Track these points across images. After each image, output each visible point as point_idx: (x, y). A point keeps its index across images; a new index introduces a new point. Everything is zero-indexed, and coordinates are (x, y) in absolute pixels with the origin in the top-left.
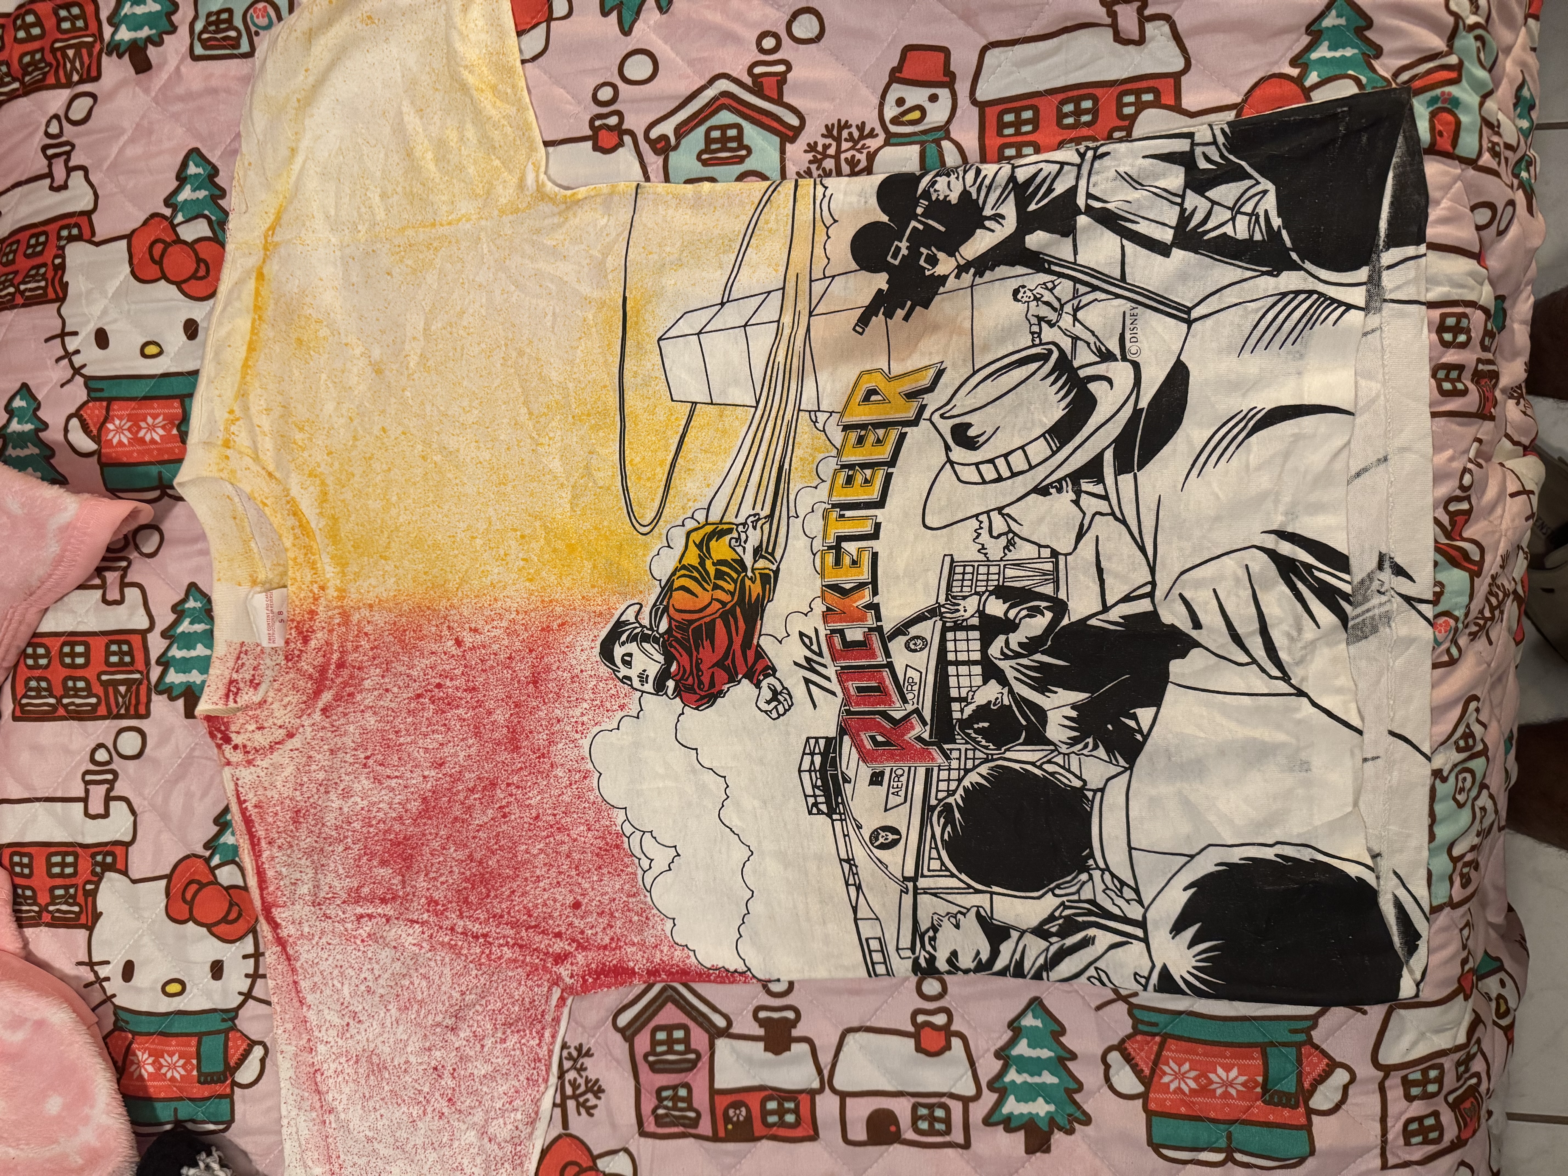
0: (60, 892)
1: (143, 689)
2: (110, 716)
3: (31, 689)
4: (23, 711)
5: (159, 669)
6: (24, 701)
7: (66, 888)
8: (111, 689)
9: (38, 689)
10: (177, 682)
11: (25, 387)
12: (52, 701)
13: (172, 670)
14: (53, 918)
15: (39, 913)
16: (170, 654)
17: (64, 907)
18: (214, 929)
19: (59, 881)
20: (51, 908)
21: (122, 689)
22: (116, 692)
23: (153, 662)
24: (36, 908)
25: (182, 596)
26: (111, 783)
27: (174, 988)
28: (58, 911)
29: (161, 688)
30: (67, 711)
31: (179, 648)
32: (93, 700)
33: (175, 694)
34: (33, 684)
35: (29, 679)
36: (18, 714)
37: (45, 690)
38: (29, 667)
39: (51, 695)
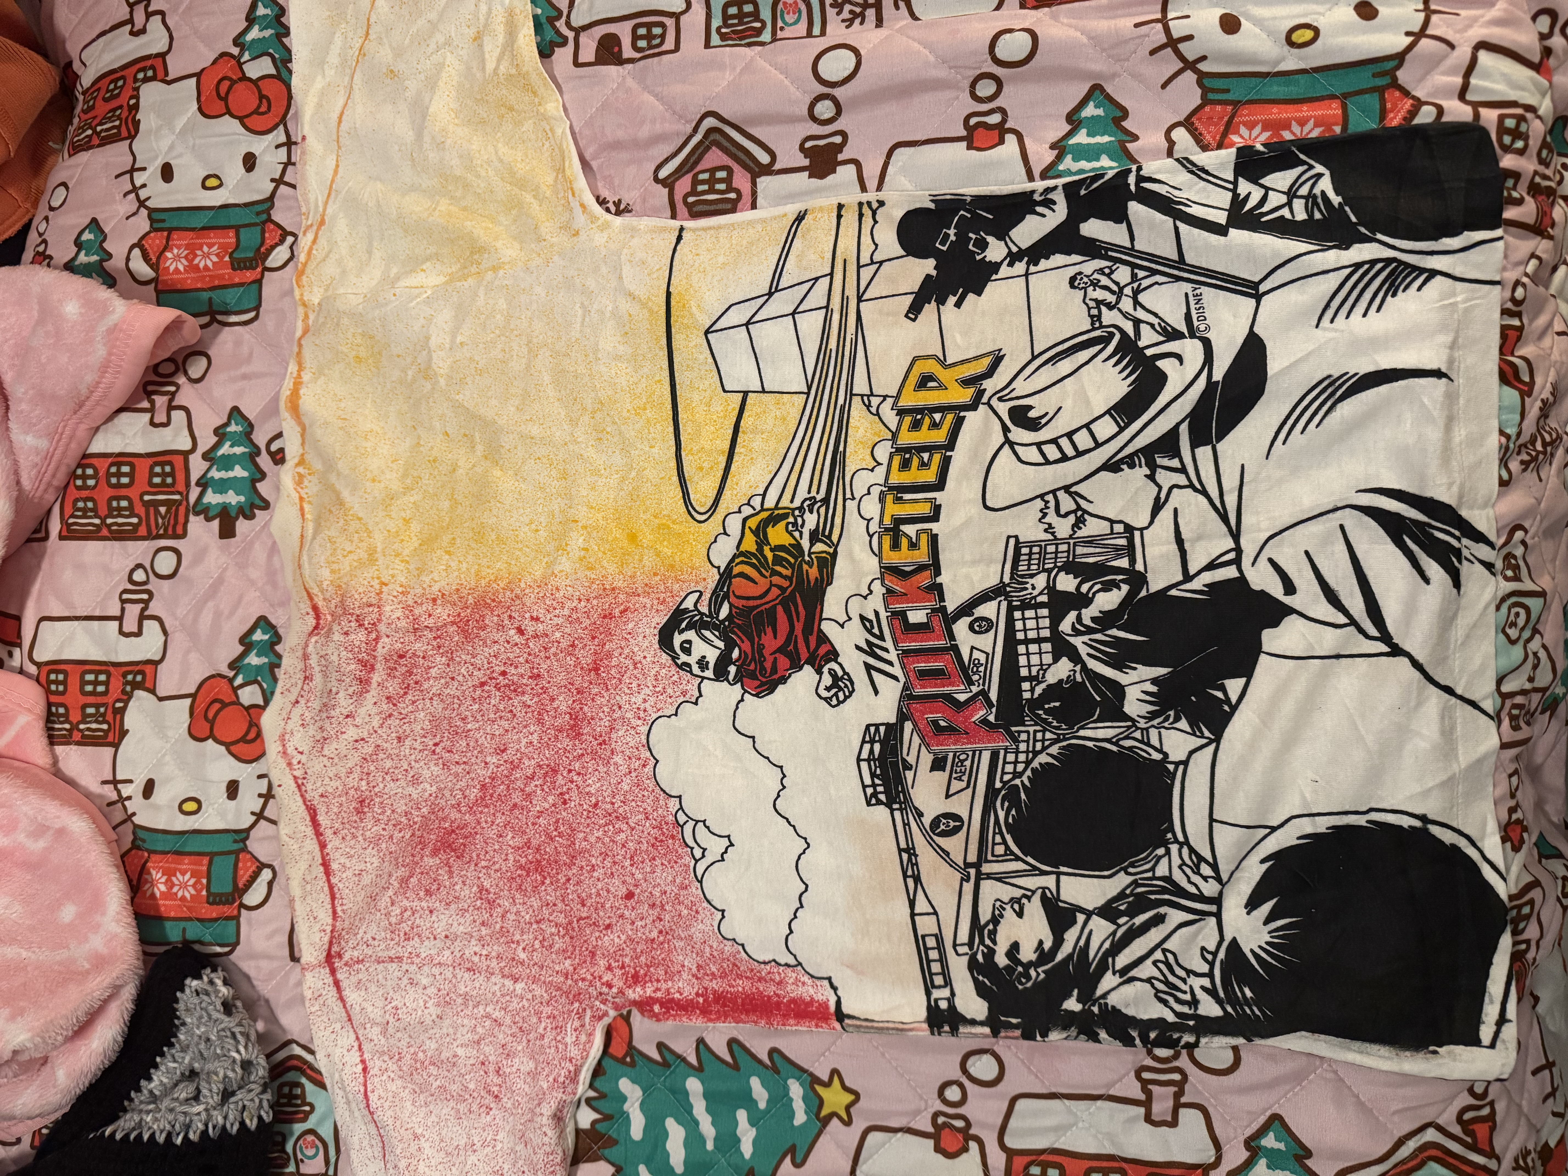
0: (90, 710)
1: (182, 509)
2: (149, 537)
3: (79, 510)
4: (69, 530)
5: (198, 490)
6: (71, 521)
7: (97, 706)
8: (152, 510)
9: (85, 510)
10: (214, 502)
11: (94, 221)
12: (97, 521)
13: (210, 490)
14: (83, 736)
15: (70, 731)
16: (209, 475)
17: (94, 726)
18: (232, 748)
19: (91, 699)
20: (82, 726)
21: (163, 510)
22: (157, 512)
23: (193, 483)
24: (67, 726)
25: (225, 420)
26: (146, 602)
27: (191, 806)
28: (89, 729)
29: (198, 509)
30: (110, 531)
31: (218, 470)
32: (135, 520)
33: (211, 514)
34: (81, 504)
35: (77, 500)
36: (64, 533)
37: (91, 510)
38: (78, 488)
39: (96, 516)
